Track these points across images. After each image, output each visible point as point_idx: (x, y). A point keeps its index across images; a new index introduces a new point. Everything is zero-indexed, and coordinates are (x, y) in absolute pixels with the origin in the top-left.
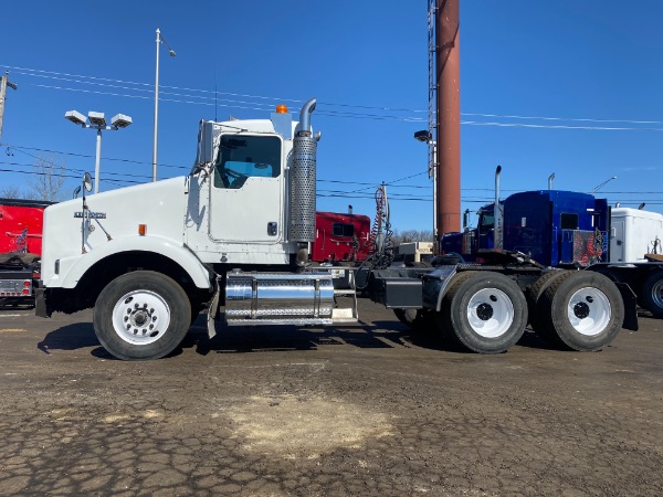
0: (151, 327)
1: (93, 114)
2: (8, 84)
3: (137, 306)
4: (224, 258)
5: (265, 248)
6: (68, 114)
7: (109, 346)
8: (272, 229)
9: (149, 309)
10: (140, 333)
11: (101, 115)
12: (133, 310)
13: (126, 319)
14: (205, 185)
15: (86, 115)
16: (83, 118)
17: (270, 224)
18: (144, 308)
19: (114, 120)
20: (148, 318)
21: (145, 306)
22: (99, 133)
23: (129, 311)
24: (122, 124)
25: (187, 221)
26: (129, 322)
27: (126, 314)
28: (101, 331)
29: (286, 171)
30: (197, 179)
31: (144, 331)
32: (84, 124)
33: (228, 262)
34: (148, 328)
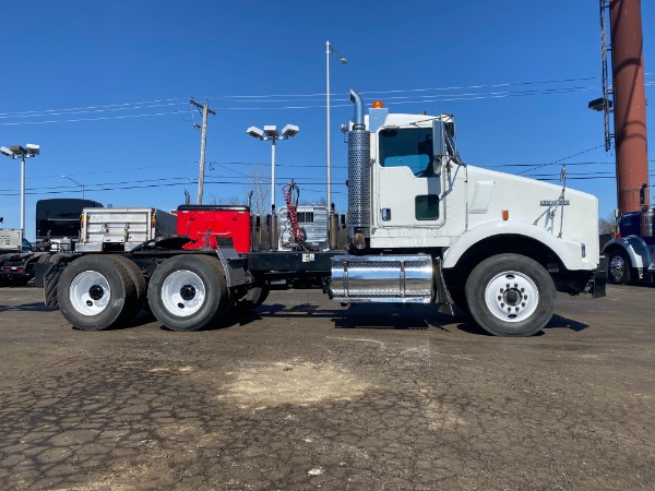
1: (267, 128)
2: (209, 111)
6: (249, 130)
11: (273, 128)
15: (262, 128)
16: (260, 132)
19: (284, 131)
22: (274, 143)
24: (290, 133)
32: (261, 138)
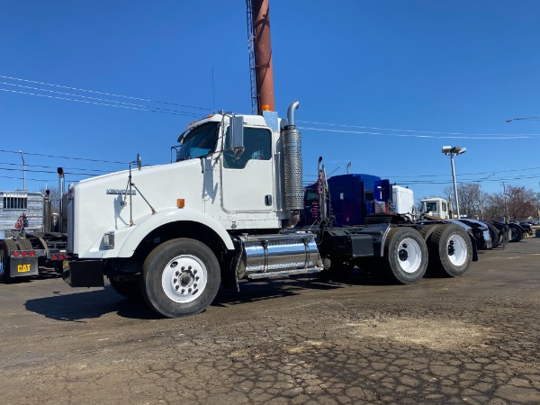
0: (195, 286)
3: (183, 269)
4: (234, 226)
5: (263, 216)
7: (160, 307)
8: (268, 201)
9: (192, 270)
10: (186, 292)
12: (180, 272)
13: (175, 281)
14: (217, 166)
17: (267, 197)
18: (189, 271)
20: (192, 279)
21: (190, 268)
23: (177, 273)
25: (204, 196)
26: (177, 283)
27: (174, 277)
28: (153, 294)
29: (275, 155)
30: (210, 161)
31: (190, 290)
33: (237, 228)
34: (192, 287)
